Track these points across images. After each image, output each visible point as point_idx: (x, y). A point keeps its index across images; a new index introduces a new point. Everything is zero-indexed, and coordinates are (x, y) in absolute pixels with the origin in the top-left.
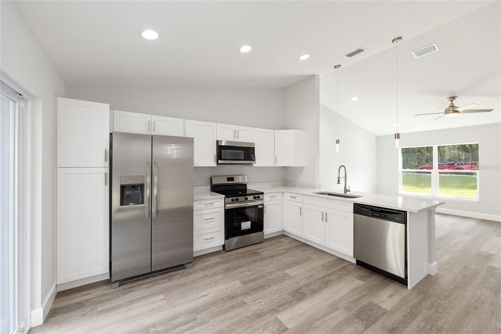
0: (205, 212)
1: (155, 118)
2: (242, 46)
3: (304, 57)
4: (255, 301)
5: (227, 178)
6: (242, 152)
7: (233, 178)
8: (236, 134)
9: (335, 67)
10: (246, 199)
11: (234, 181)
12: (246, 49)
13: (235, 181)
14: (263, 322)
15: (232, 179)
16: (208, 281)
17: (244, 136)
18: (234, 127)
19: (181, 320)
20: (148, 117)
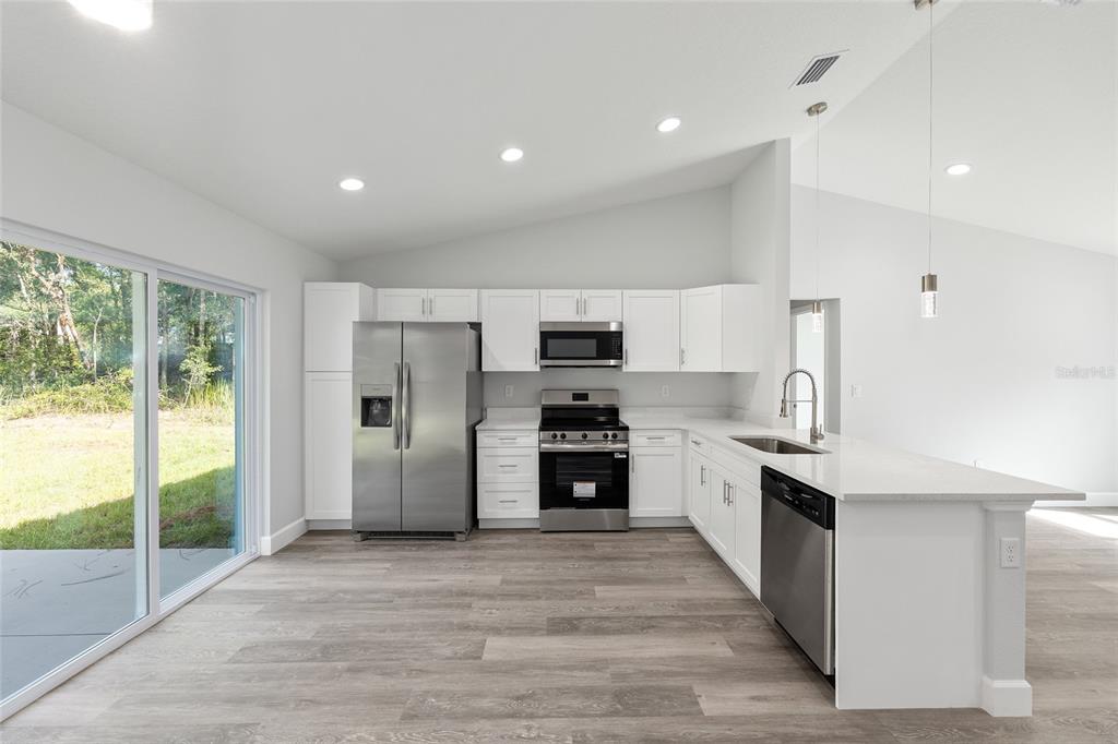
0: (500, 452)
1: (432, 293)
2: (505, 149)
3: (669, 125)
4: (485, 609)
5: (574, 394)
6: (593, 342)
7: (587, 394)
8: (581, 306)
9: (810, 111)
10: (585, 436)
11: (587, 400)
12: (512, 155)
13: (590, 402)
14: (460, 637)
15: (584, 397)
16: (462, 564)
17: (601, 310)
18: (576, 293)
19: (377, 596)
20: (423, 293)
